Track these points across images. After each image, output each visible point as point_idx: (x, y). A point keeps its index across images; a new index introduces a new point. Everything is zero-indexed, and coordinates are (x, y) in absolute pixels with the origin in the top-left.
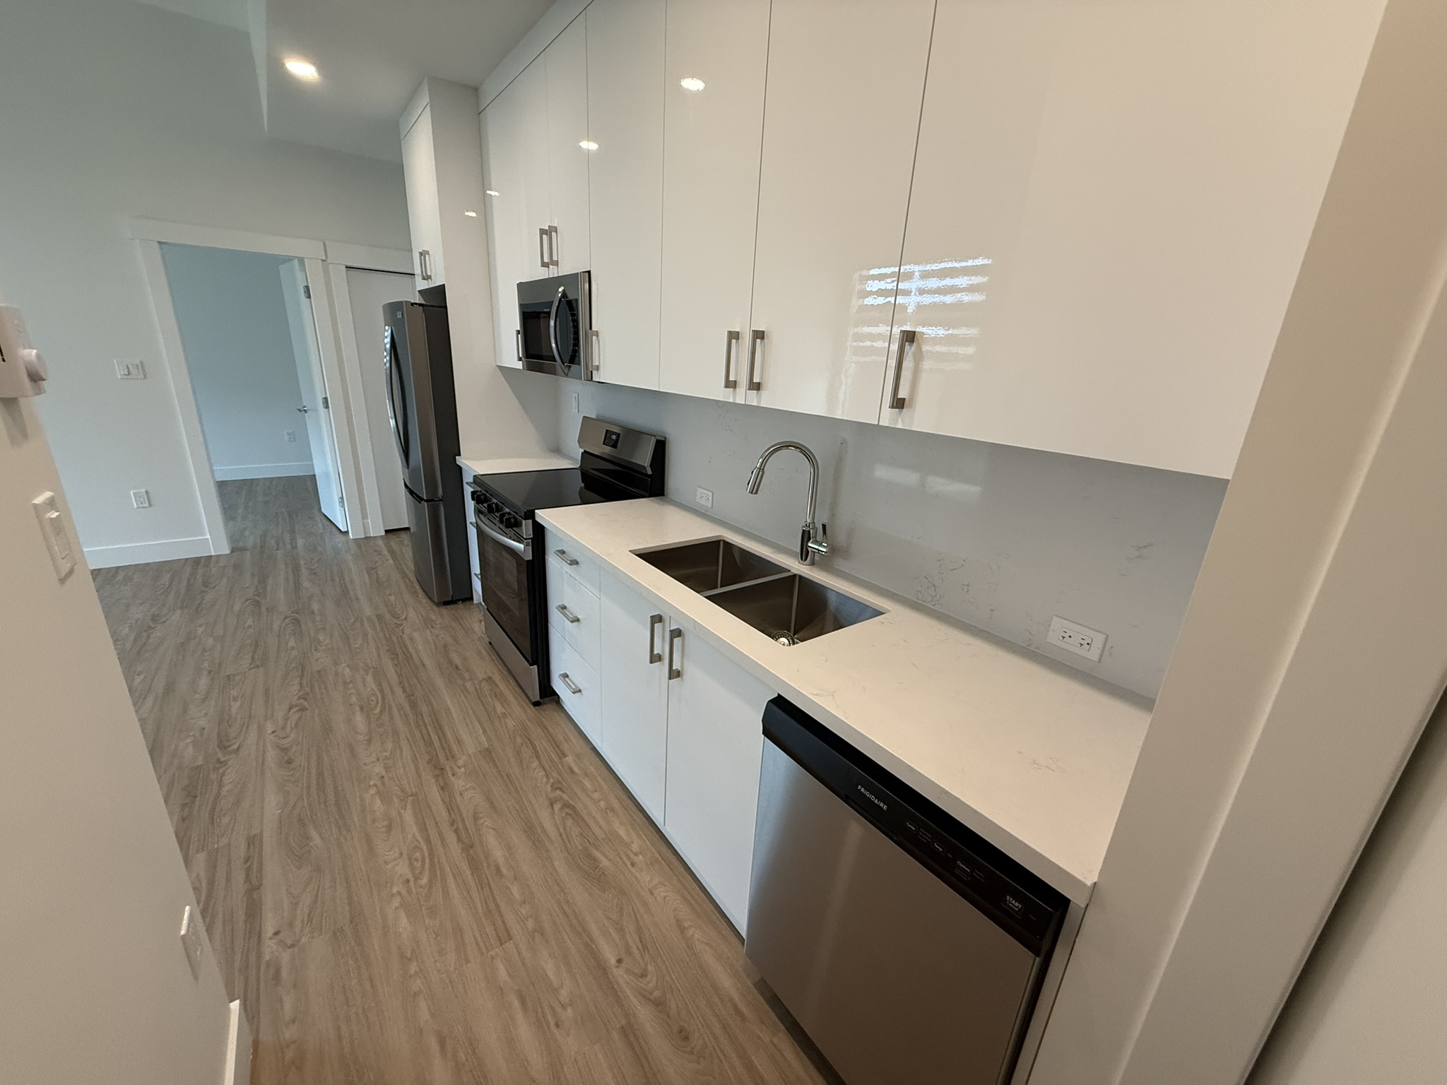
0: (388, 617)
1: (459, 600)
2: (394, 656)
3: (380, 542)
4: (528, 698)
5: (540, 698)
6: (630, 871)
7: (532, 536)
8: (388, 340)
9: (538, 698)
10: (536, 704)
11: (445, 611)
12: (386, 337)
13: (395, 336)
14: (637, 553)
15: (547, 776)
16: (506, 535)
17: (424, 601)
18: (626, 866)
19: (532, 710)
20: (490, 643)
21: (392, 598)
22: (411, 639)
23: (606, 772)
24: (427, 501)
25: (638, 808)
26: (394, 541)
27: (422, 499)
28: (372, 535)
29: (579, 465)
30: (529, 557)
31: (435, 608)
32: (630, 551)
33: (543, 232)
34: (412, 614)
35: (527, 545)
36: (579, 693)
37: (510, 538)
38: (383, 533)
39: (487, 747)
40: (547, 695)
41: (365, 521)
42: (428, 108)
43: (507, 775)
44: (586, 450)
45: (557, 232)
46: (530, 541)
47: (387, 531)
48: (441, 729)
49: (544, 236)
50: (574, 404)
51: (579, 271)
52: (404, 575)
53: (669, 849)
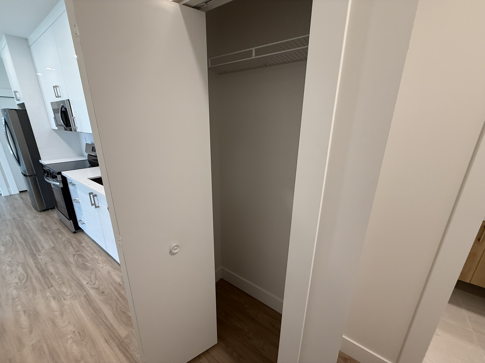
0: (18, 218)
1: (49, 209)
2: (18, 228)
3: (17, 196)
4: (71, 231)
5: (75, 230)
6: (97, 265)
7: (61, 180)
8: (3, 121)
9: (74, 231)
10: (74, 232)
11: (43, 213)
12: (3, 120)
13: (6, 120)
14: (91, 179)
15: (74, 249)
16: (54, 181)
17: (34, 211)
18: (96, 264)
19: (73, 235)
20: (60, 219)
21: (21, 212)
22: (27, 223)
23: (95, 245)
24: (29, 176)
25: (103, 250)
26: (23, 195)
27: (27, 176)
28: (13, 194)
29: (87, 159)
30: (62, 186)
31: (39, 213)
32: (88, 178)
33: (54, 87)
34: (29, 216)
35: (60, 183)
36: (84, 224)
37: (56, 182)
38: (19, 193)
39: (53, 246)
40: (77, 229)
41: (9, 189)
42: (7, 44)
43: (60, 252)
44: (89, 154)
45: (58, 87)
46: (61, 181)
47: (20, 192)
48: (36, 245)
49: (55, 88)
50: (84, 140)
51: (65, 100)
52: (26, 204)
53: (110, 257)
